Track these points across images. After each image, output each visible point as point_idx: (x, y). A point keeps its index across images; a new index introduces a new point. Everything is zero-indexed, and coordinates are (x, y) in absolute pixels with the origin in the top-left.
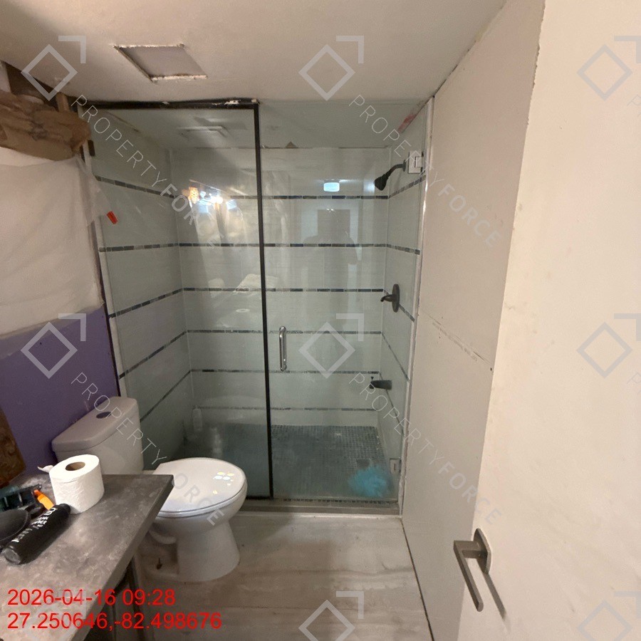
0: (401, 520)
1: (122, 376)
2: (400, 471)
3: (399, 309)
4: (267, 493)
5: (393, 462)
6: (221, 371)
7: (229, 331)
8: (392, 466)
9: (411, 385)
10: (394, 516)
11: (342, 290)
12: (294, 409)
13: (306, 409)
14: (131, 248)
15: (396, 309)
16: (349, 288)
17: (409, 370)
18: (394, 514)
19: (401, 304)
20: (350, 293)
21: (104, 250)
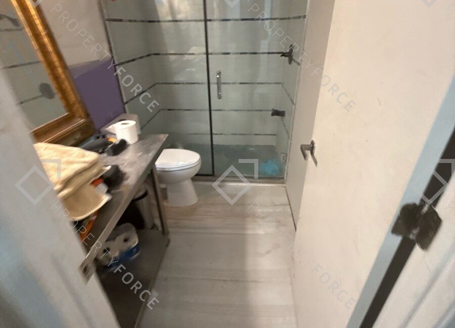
0: (285, 187)
1: (127, 103)
2: (286, 160)
3: (293, 62)
4: (211, 173)
5: (282, 155)
6: (179, 110)
7: (183, 83)
8: (282, 158)
9: (295, 108)
10: (281, 185)
11: (256, 53)
12: (224, 134)
13: (232, 134)
14: (121, 20)
15: (290, 62)
16: (261, 51)
17: (295, 98)
18: (282, 183)
19: (294, 58)
20: (261, 55)
21: (108, 20)
